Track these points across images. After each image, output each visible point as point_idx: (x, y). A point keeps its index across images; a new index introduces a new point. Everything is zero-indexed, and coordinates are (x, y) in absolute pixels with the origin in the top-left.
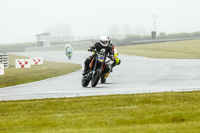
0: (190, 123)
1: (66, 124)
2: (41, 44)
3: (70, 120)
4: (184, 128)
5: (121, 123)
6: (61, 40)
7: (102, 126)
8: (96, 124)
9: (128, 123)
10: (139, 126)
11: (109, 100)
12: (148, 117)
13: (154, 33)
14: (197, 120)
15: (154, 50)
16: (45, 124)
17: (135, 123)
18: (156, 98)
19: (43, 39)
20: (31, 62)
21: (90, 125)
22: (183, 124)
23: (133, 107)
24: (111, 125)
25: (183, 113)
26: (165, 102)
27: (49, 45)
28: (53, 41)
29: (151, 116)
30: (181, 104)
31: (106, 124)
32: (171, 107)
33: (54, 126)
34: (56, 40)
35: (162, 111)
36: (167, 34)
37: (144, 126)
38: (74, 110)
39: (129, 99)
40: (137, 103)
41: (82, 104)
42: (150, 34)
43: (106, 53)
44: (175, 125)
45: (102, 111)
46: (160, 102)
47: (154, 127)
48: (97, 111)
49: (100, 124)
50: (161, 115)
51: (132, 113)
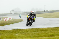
0: (55, 37)
1: (19, 37)
2: (11, 13)
5: (35, 37)
9: (37, 37)
10: (40, 38)
11: (32, 30)
12: (43, 35)
14: (57, 36)
16: (12, 37)
17: (39, 37)
18: (45, 29)
19: (12, 12)
20: (8, 19)
21: (26, 37)
22: (53, 37)
23: (38, 32)
24: (32, 37)
25: (53, 34)
26: (48, 31)
27: (14, 14)
30: (53, 31)
31: (30, 37)
32: (50, 32)
33: (15, 38)
35: (47, 33)
36: (48, 11)
37: (42, 38)
38: (21, 33)
39: (37, 30)
40: (40, 31)
41: (23, 31)
42: (43, 11)
43: (34, 16)
44: (51, 37)
45: (29, 33)
47: (45, 38)
49: (29, 37)
51: (38, 34)
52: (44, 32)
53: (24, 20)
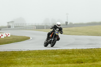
0: (86, 64)
2: (9, 27)
3: (24, 61)
5: (50, 63)
6: (20, 25)
8: (38, 63)
9: (54, 63)
10: (59, 65)
11: (45, 52)
12: (64, 61)
13: (67, 23)
14: (89, 63)
16: (11, 63)
17: (58, 63)
18: (68, 51)
20: (4, 35)
21: (35, 64)
22: (83, 64)
23: (56, 56)
24: (46, 64)
25: (82, 59)
26: (73, 54)
27: (13, 28)
28: (16, 25)
31: (43, 63)
32: (76, 56)
33: (16, 64)
35: (71, 58)
38: (26, 57)
41: (30, 54)
44: (78, 64)
45: (41, 57)
47: (68, 65)
48: (38, 57)
49: (40, 64)
51: (56, 59)
52: (66, 56)
53: (31, 38)
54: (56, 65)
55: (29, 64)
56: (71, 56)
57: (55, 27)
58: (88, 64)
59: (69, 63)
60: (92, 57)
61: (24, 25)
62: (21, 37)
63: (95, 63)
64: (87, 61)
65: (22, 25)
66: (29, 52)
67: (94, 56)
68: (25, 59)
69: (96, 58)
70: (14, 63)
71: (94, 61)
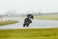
0: (51, 37)
3: (15, 35)
4: (49, 38)
5: (31, 36)
6: (13, 14)
7: (25, 37)
8: (23, 36)
9: (33, 36)
11: (27, 30)
12: (38, 35)
15: (40, 17)
16: (8, 36)
17: (35, 36)
21: (22, 37)
22: (49, 37)
23: (34, 32)
24: (28, 37)
25: (49, 34)
27: (9, 16)
28: (11, 14)
29: (39, 35)
30: (48, 31)
31: (26, 36)
32: (45, 32)
33: (11, 37)
34: (12, 14)
35: (43, 33)
36: (44, 13)
37: (37, 37)
39: (33, 30)
40: (35, 31)
41: (19, 31)
42: (39, 13)
44: (46, 37)
45: (25, 33)
46: (42, 31)
47: (40, 37)
48: (23, 33)
50: (42, 34)
51: (34, 34)
52: (39, 32)
53: (19, 22)
54: (34, 38)
55: (18, 37)
56: (42, 32)
57: (29, 15)
58: (52, 37)
59: (41, 36)
60: (54, 33)
61: (16, 14)
62: (14, 21)
63: (56, 36)
64: (52, 35)
65: (14, 14)
66: (18, 30)
67: (56, 32)
68: (16, 34)
69: (57, 34)
70: (9, 36)
71: (56, 35)
